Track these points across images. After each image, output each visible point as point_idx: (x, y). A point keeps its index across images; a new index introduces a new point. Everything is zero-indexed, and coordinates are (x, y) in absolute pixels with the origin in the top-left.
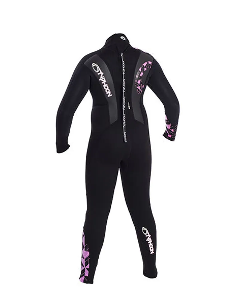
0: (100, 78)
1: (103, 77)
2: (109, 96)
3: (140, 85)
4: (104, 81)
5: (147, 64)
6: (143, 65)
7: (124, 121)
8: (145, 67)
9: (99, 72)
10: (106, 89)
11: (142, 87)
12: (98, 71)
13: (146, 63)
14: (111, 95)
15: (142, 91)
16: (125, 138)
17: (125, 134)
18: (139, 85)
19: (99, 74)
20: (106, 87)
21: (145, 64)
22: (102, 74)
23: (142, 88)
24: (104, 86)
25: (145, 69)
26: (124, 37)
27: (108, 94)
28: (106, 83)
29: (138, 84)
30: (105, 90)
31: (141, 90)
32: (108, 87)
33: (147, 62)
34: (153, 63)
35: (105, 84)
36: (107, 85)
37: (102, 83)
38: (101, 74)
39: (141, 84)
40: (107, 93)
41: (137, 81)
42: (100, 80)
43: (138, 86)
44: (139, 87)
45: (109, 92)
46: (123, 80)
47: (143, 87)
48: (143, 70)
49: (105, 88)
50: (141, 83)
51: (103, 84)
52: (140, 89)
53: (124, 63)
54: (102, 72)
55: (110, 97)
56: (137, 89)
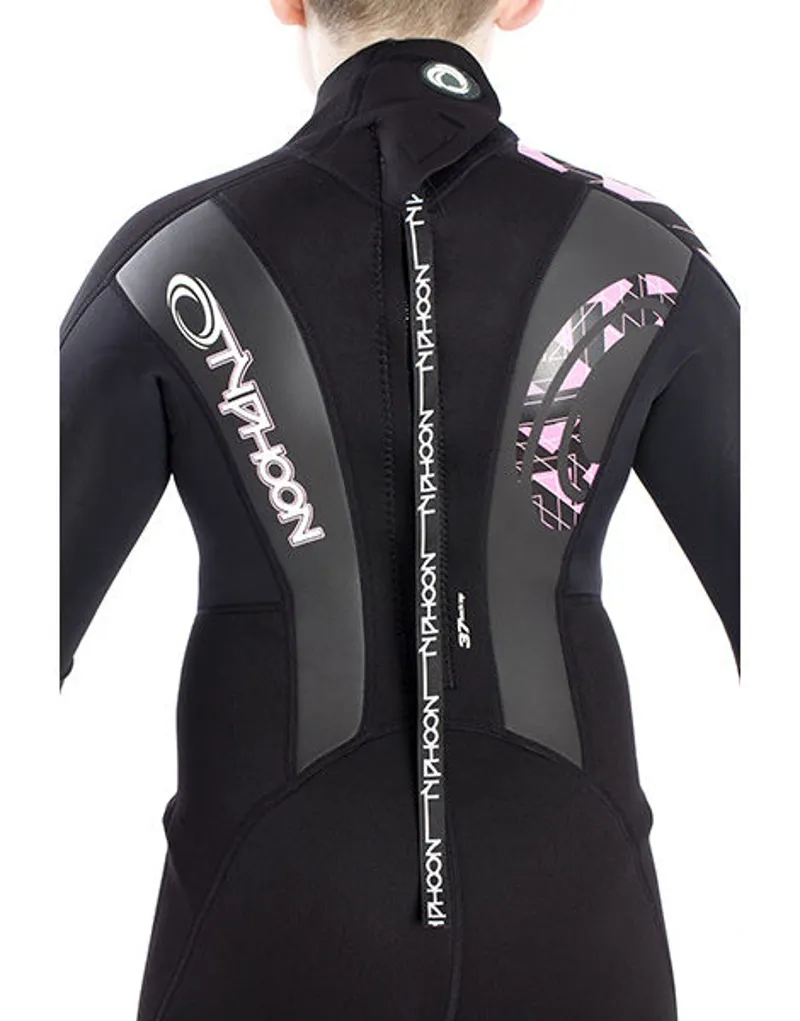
0: (227, 395)
1: (249, 386)
2: (298, 537)
3: (557, 462)
4: (258, 423)
5: (627, 297)
6: (595, 300)
7: (431, 746)
8: (613, 318)
9: (220, 345)
10: (278, 485)
11: (581, 473)
12: (211, 340)
13: (623, 287)
14: (318, 533)
15: (578, 508)
16: (435, 890)
17: (434, 857)
18: (554, 464)
19: (214, 361)
20: (276, 471)
21: (611, 296)
22: (242, 361)
23: (581, 482)
24: (254, 457)
25: (612, 336)
26: (461, 69)
27: (293, 525)
28: (272, 438)
29: (543, 452)
30: (266, 490)
31: (568, 502)
32: (288, 469)
33: (633, 280)
34: (681, 291)
35: (261, 441)
36: (279, 448)
37: (244, 432)
38: (229, 366)
39: (572, 457)
40: (284, 518)
41: (536, 433)
42: (224, 408)
43: (541, 468)
44: (554, 474)
45: (299, 510)
46: (415, 419)
47: (590, 475)
48: (588, 341)
49: (264, 476)
50: (568, 445)
51: (251, 445)
52: (560, 495)
53: (422, 282)
54: (243, 345)
55: (307, 547)
56: (539, 488)
